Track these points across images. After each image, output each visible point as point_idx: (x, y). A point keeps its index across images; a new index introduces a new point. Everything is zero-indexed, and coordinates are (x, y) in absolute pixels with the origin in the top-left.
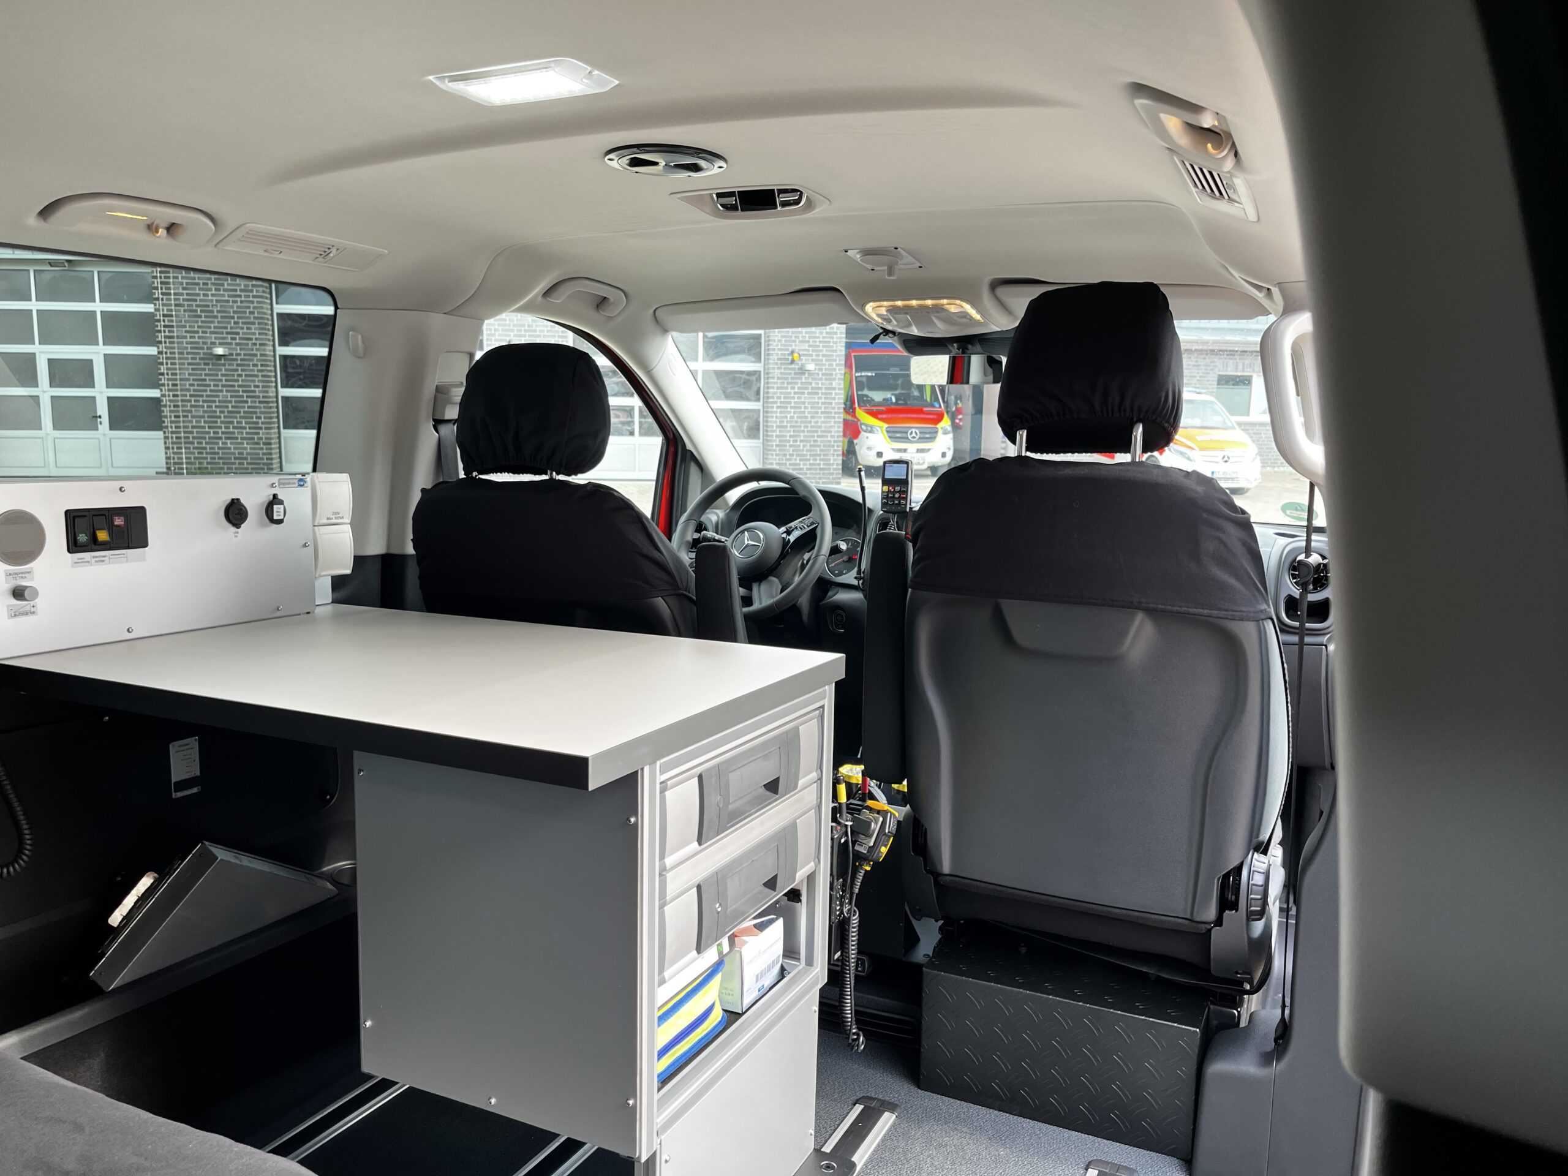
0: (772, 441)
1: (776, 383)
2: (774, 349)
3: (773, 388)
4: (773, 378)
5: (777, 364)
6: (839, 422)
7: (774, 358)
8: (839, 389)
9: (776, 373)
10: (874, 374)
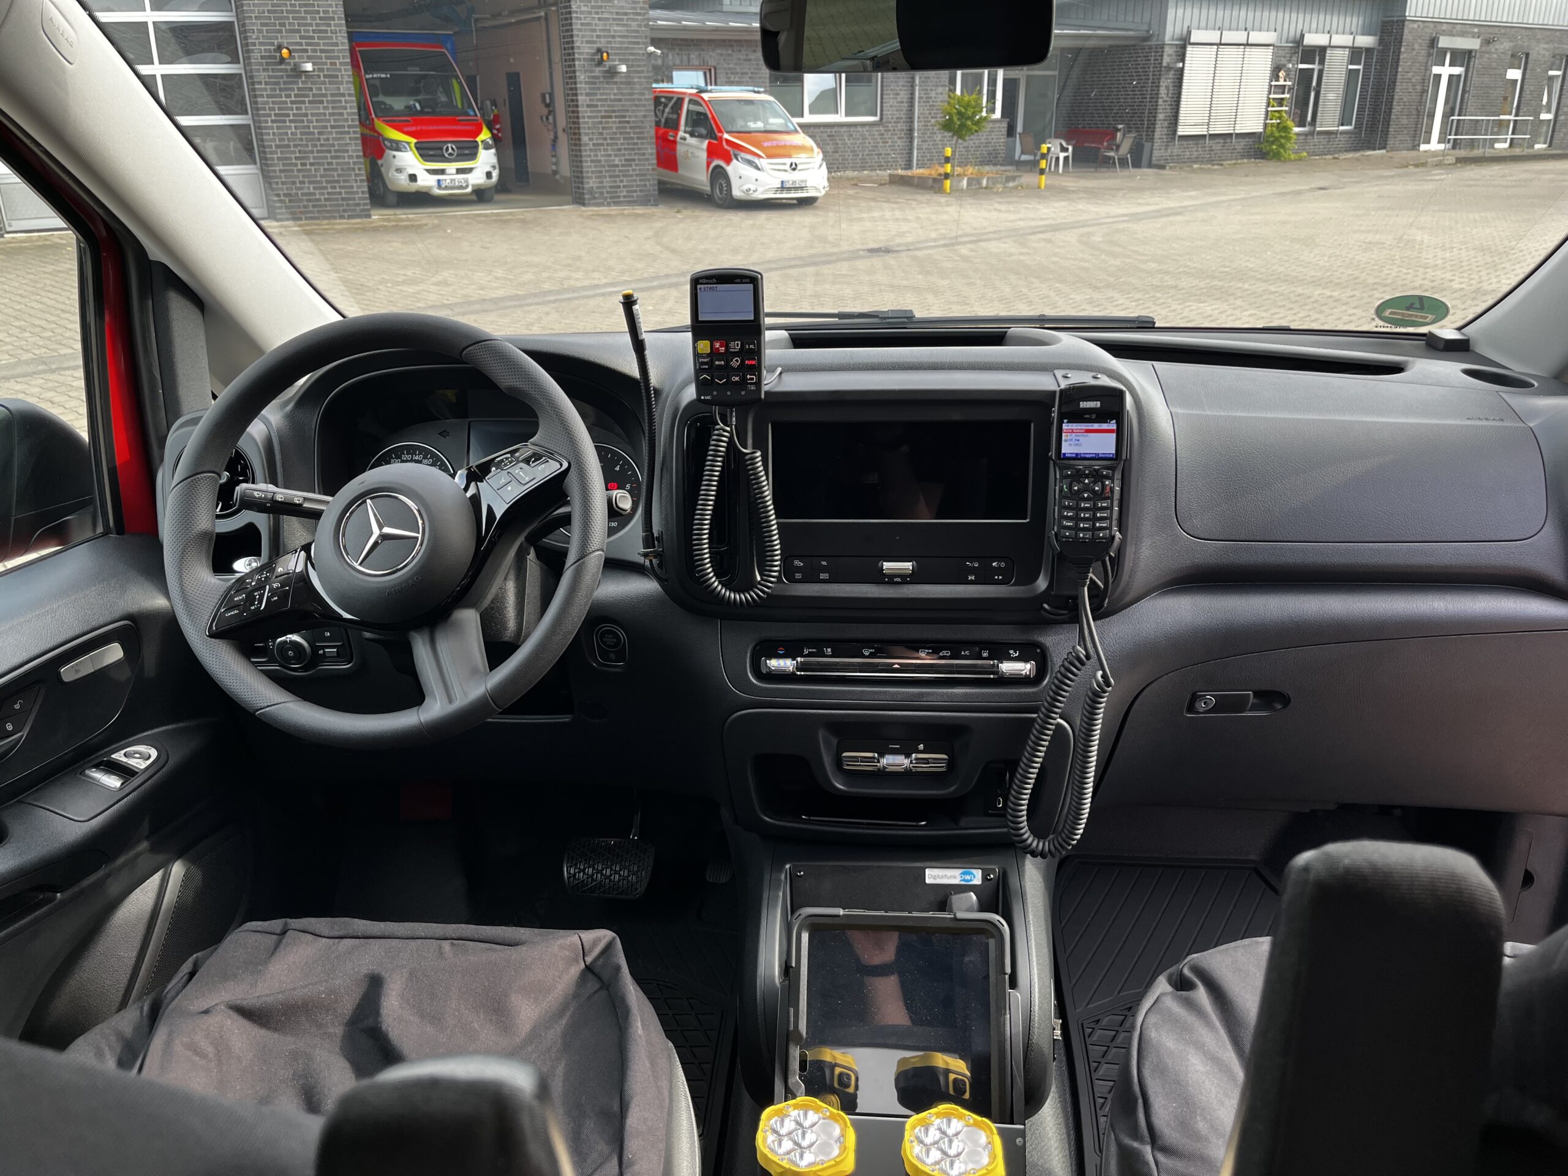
0: (272, 165)
1: (266, 90)
2: (254, 44)
3: (262, 96)
4: (260, 83)
5: (262, 64)
6: (356, 139)
7: (256, 56)
8: (350, 95)
9: (262, 76)
10: (388, 76)
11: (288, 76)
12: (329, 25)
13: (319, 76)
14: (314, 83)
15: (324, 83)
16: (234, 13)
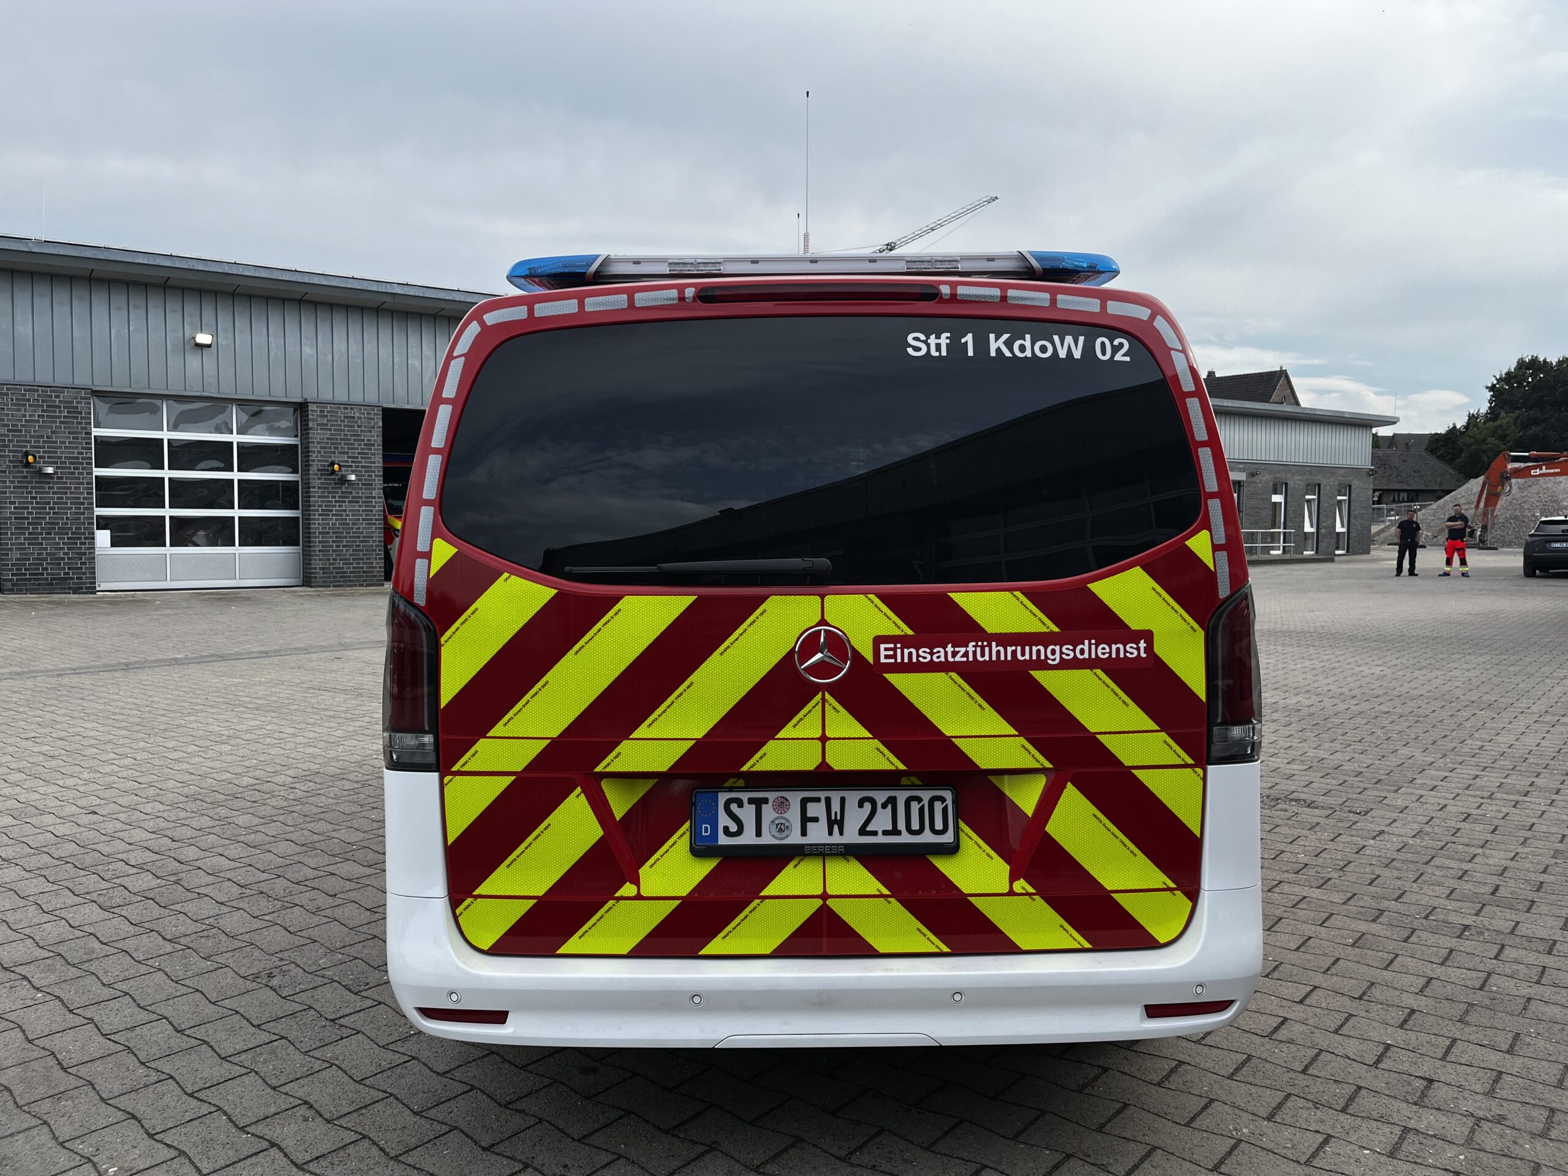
0: (314, 546)
1: (318, 492)
2: (314, 461)
3: (314, 497)
4: (314, 487)
5: (317, 474)
6: (380, 528)
7: (314, 469)
8: (379, 498)
9: (316, 482)
11: (335, 484)
12: (371, 449)
13: (358, 484)
14: (353, 489)
15: (361, 489)
16: (299, 439)
